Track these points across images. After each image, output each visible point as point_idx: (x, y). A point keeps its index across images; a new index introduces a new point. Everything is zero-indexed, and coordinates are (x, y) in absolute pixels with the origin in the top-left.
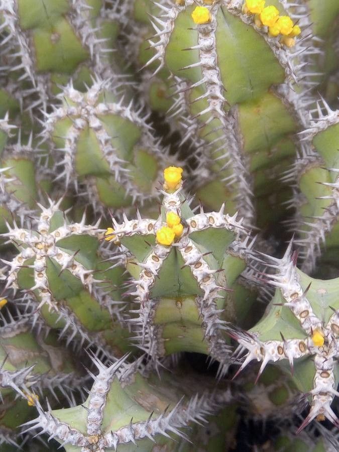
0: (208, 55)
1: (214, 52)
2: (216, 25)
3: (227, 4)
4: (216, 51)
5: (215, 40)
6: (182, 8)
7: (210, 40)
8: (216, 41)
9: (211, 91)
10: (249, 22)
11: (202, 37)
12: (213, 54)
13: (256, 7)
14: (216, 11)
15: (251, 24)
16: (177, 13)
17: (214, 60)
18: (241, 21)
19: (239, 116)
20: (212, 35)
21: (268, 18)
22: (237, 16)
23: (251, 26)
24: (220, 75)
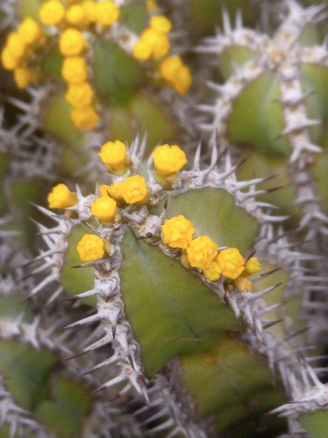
0: (109, 304)
1: (118, 299)
2: (121, 258)
3: (138, 226)
4: (122, 298)
5: (119, 282)
6: (75, 221)
7: (110, 282)
8: (121, 284)
9: (119, 354)
10: (174, 255)
11: (99, 276)
12: (118, 302)
13: (178, 240)
14: (121, 237)
15: (177, 258)
16: (70, 226)
17: (119, 311)
18: (161, 251)
19: (180, 372)
20: (115, 274)
21: (199, 257)
22: (154, 246)
23: (178, 260)
24: (131, 332)
